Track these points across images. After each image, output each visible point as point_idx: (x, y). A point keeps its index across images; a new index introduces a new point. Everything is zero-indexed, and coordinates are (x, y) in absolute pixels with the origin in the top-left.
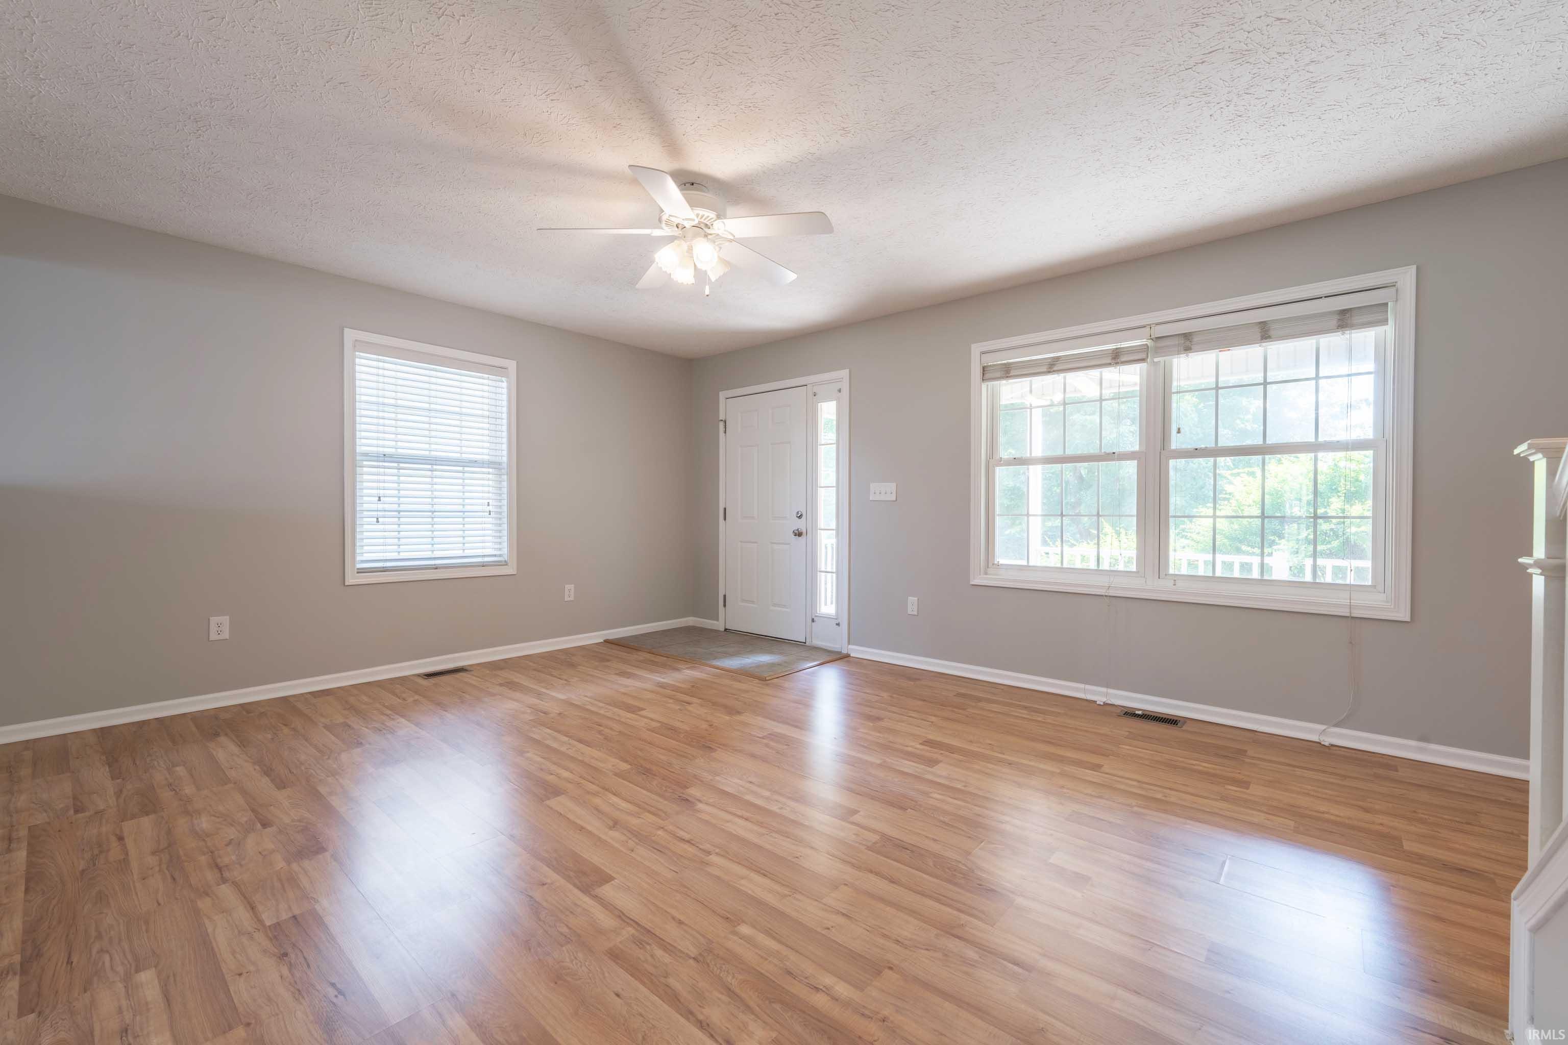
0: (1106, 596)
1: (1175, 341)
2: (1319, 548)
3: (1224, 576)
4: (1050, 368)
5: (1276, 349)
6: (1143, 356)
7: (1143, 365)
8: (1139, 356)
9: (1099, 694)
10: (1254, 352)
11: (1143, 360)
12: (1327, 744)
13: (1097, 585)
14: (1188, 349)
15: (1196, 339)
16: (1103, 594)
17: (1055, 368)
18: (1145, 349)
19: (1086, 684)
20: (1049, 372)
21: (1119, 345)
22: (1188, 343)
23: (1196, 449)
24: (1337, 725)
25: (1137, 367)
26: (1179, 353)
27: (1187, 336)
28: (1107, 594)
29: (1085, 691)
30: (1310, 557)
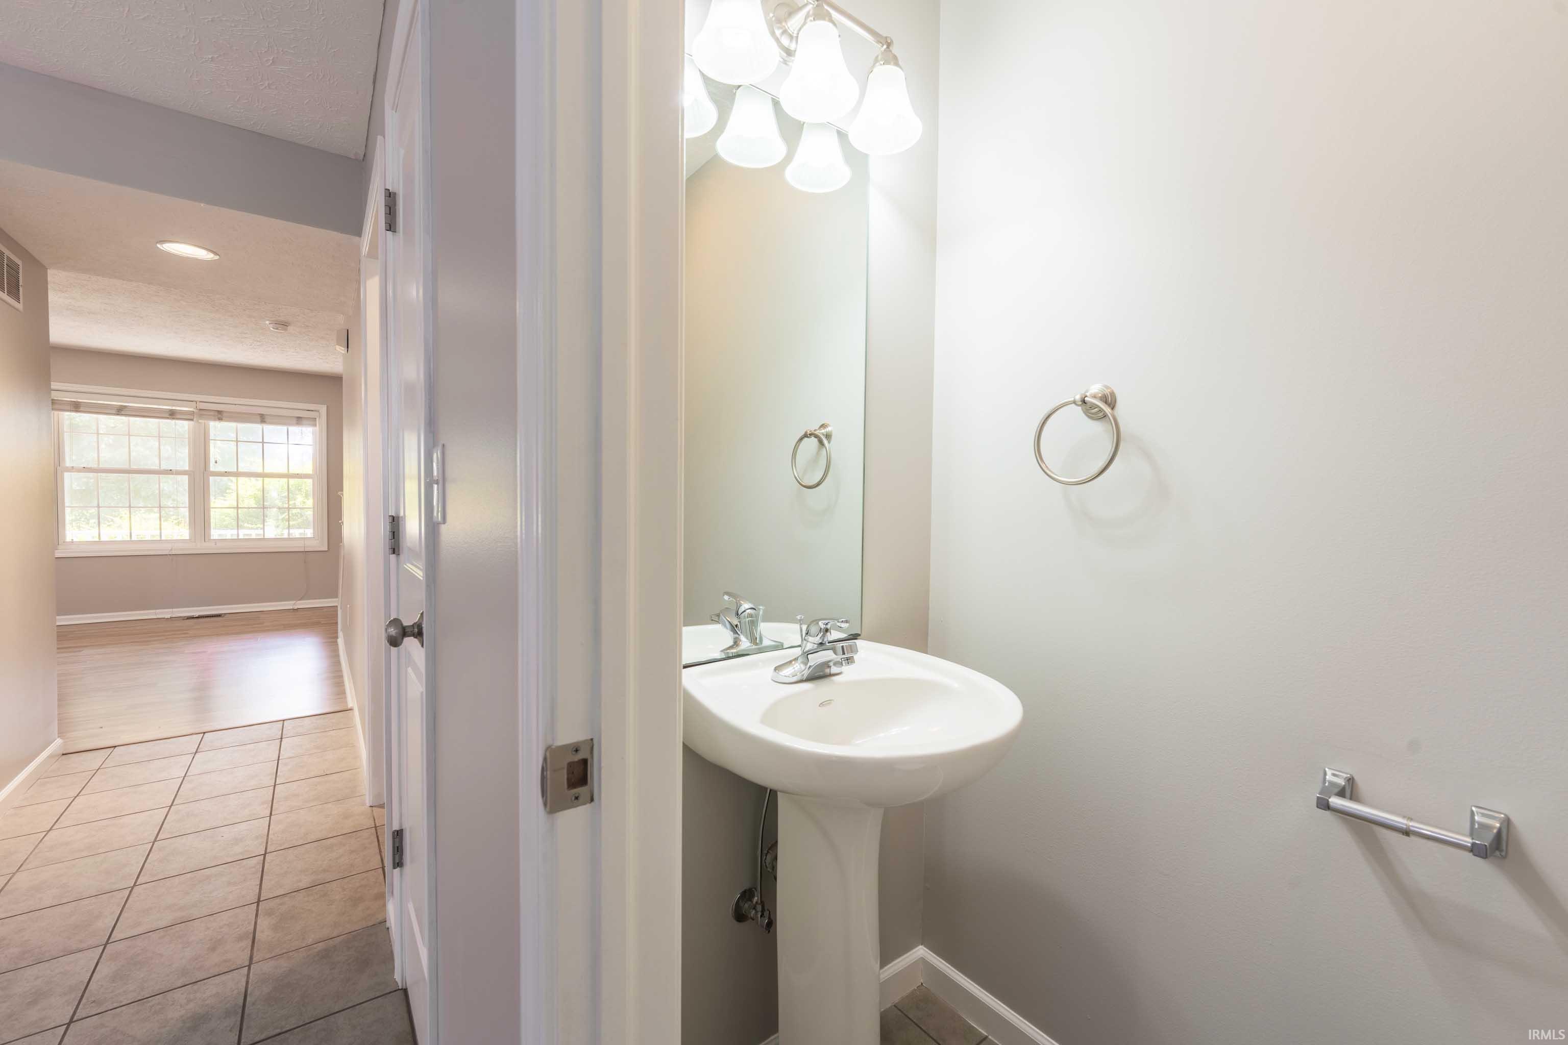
0: (170, 555)
1: (212, 413)
2: (291, 523)
3: (233, 538)
4: (118, 412)
5: (268, 428)
6: (191, 417)
7: (191, 422)
8: (189, 417)
9: (166, 613)
10: (258, 427)
11: (192, 420)
12: (295, 608)
13: (165, 549)
14: (220, 419)
15: (225, 414)
16: (168, 554)
17: (123, 413)
18: (192, 413)
19: (156, 609)
20: (118, 414)
21: (174, 408)
22: (219, 416)
23: (226, 472)
24: (300, 600)
25: (186, 423)
26: (215, 420)
27: (220, 412)
28: (170, 553)
29: (156, 614)
30: (286, 528)
